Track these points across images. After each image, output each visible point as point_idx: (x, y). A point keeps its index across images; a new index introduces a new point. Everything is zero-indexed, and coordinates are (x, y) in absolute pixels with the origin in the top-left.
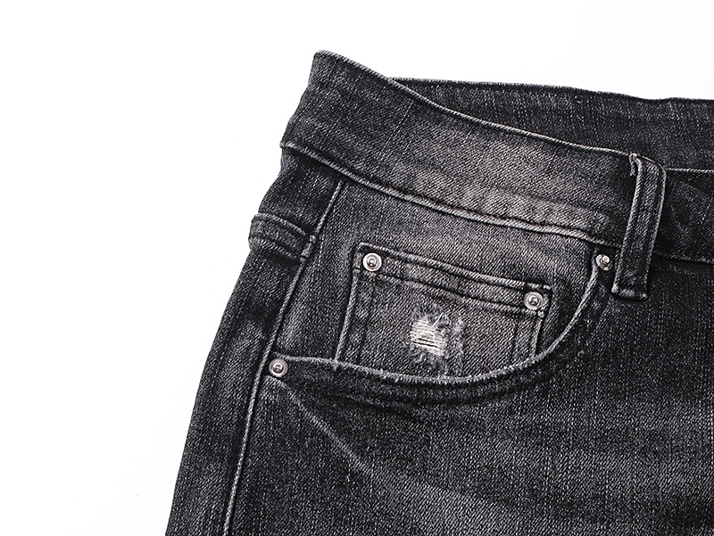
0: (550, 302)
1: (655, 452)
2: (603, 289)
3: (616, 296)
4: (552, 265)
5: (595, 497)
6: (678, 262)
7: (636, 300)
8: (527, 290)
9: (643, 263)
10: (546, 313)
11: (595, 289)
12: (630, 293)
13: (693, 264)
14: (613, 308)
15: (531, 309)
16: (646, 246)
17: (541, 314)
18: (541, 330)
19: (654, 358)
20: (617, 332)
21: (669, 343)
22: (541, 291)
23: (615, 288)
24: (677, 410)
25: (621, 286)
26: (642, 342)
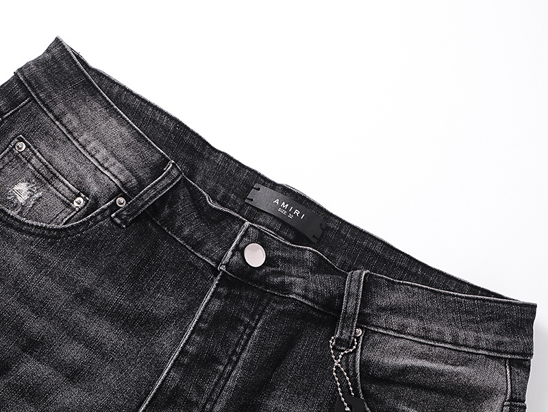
0: (85, 206)
1: (82, 299)
2: (107, 212)
3: (112, 219)
4: (94, 189)
5: (41, 302)
6: (154, 223)
7: (119, 226)
8: (79, 195)
9: (136, 213)
10: (80, 210)
11: (104, 210)
12: (118, 221)
13: (160, 228)
14: (106, 223)
15: (76, 204)
16: (142, 206)
17: (77, 209)
18: (73, 216)
19: (110, 256)
20: (100, 234)
21: (121, 253)
22: (84, 199)
23: (113, 215)
24: (105, 285)
25: (116, 216)
26: (109, 246)
